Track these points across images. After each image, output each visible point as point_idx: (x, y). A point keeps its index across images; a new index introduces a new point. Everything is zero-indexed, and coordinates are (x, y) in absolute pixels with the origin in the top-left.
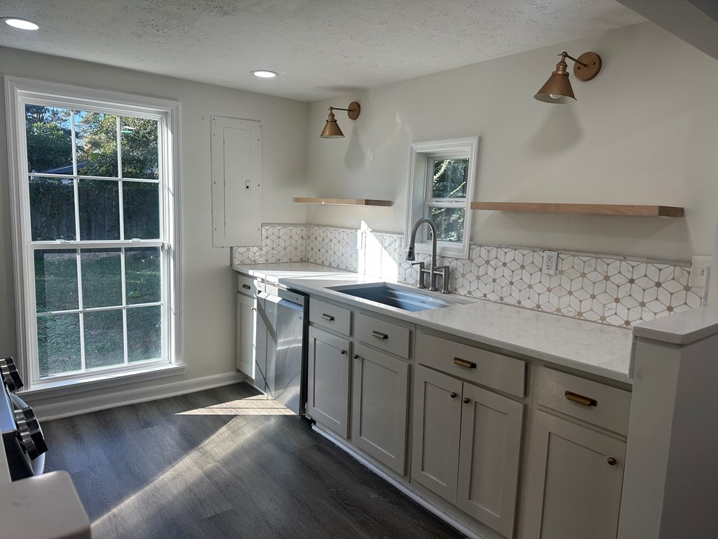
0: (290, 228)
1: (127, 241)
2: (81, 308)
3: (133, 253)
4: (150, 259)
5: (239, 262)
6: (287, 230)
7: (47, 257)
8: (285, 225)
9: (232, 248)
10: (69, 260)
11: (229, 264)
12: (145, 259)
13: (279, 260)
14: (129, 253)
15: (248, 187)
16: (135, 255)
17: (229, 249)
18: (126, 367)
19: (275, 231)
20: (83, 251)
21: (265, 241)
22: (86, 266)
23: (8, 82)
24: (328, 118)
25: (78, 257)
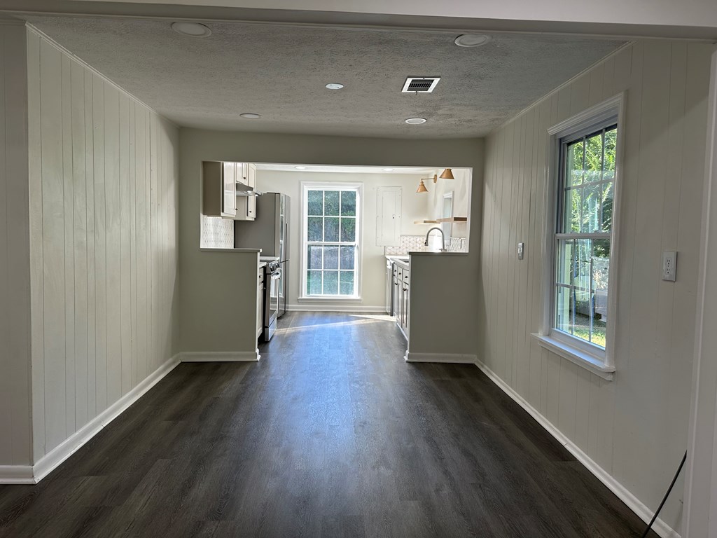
1: (342, 242)
2: (323, 269)
4: (350, 251)
7: (312, 248)
8: (413, 236)
12: (348, 251)
14: (342, 248)
15: (394, 218)
16: (344, 249)
17: (384, 247)
18: (339, 295)
19: (408, 238)
20: (325, 246)
21: (402, 244)
22: (325, 252)
23: (302, 184)
24: (420, 184)
25: (323, 248)
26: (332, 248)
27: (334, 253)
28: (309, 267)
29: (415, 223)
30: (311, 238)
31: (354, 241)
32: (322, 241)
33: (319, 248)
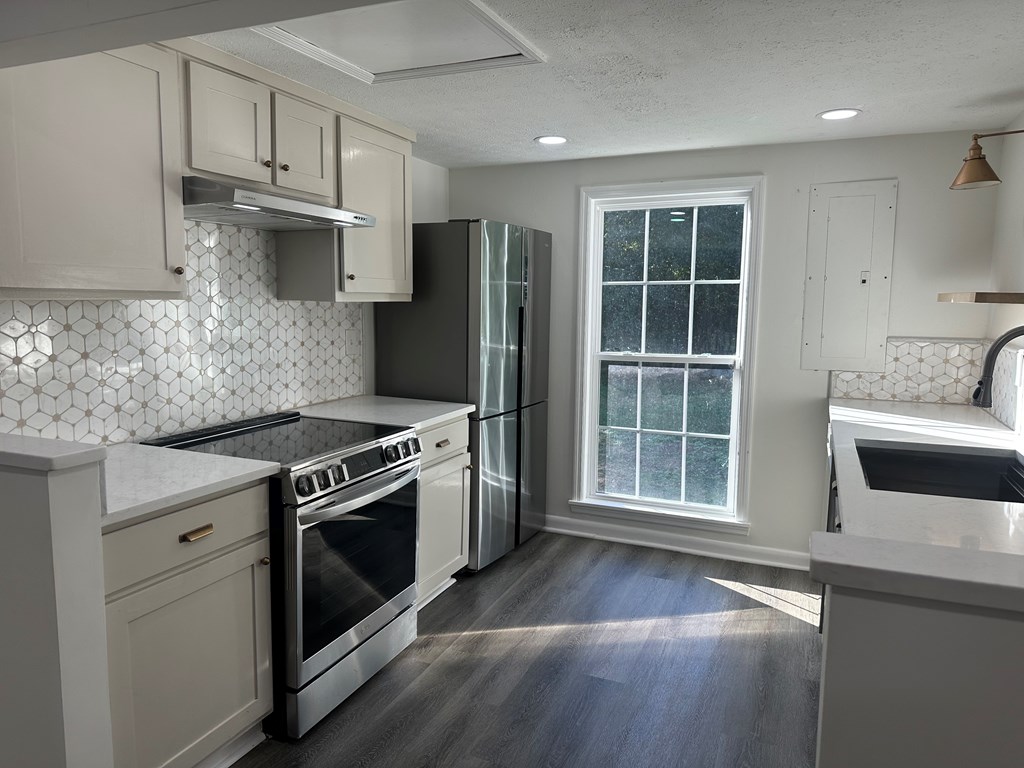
0: (946, 345)
1: (696, 356)
2: (638, 428)
3: (699, 370)
4: (718, 380)
5: (841, 395)
6: (939, 348)
7: (612, 369)
8: (934, 340)
9: (830, 372)
10: (631, 373)
11: (825, 396)
12: (713, 380)
13: (918, 397)
14: (694, 370)
15: (864, 281)
16: (701, 374)
17: (827, 373)
18: (682, 506)
19: (914, 348)
20: (646, 364)
21: (892, 366)
22: (646, 382)
23: (583, 194)
24: (968, 154)
25: (640, 371)
26: (666, 371)
27: (671, 386)
28: (603, 420)
29: (941, 298)
30: (609, 342)
31: (732, 351)
32: (637, 350)
33: (629, 369)
